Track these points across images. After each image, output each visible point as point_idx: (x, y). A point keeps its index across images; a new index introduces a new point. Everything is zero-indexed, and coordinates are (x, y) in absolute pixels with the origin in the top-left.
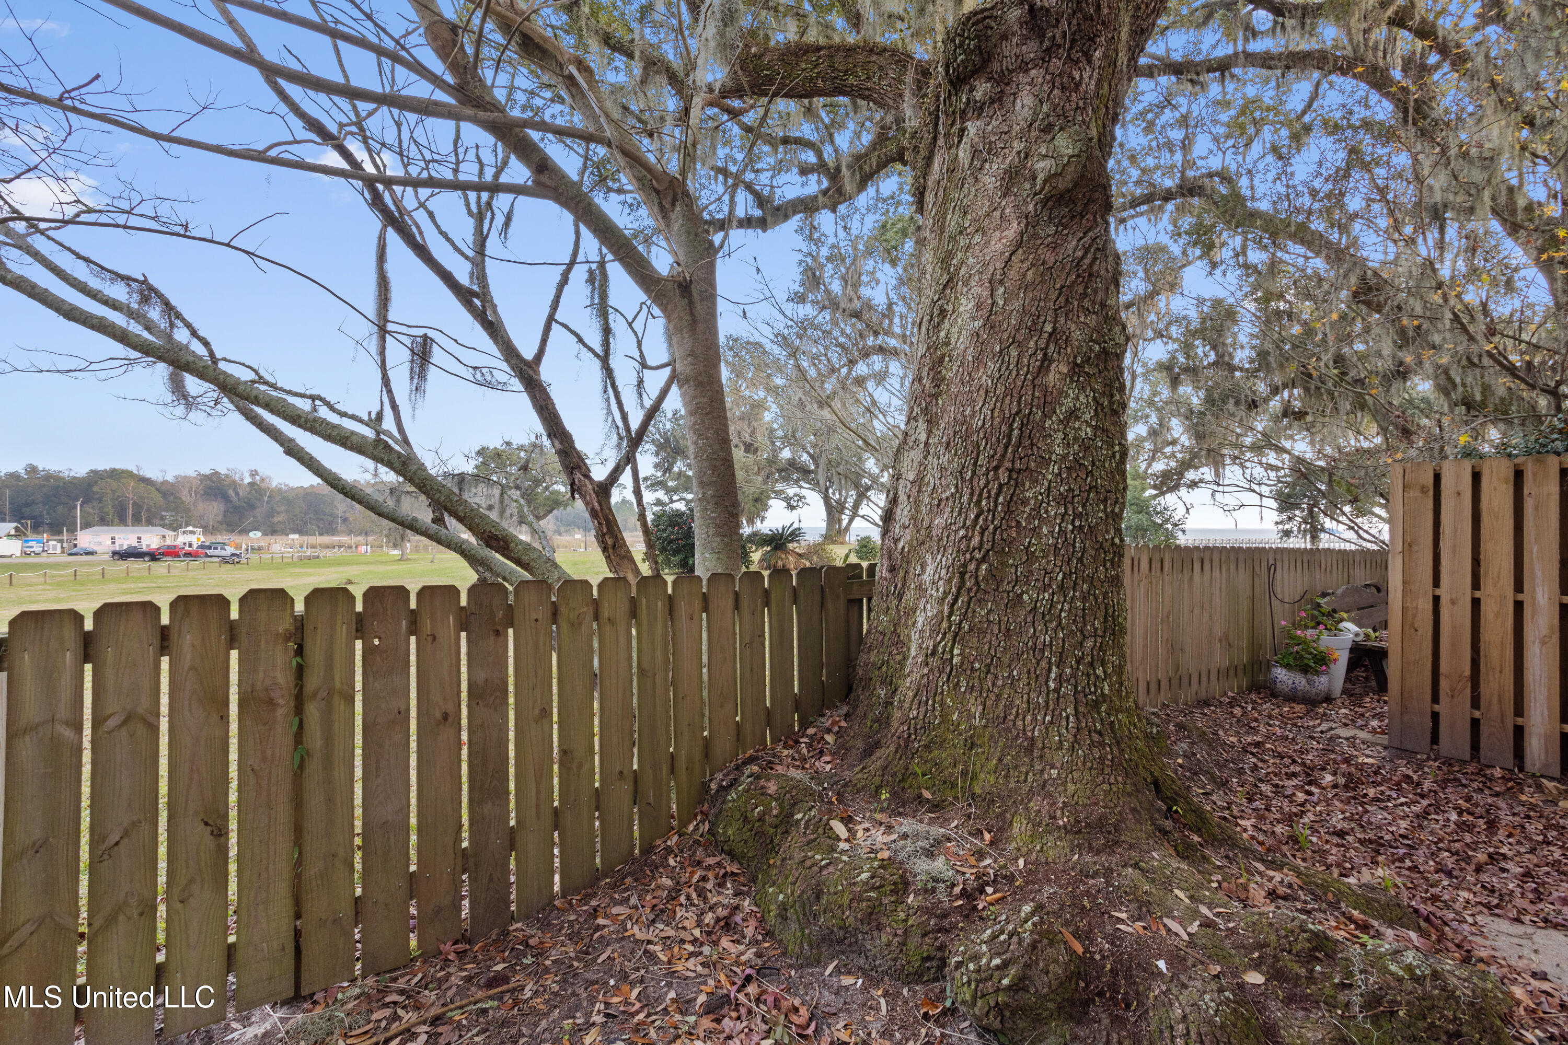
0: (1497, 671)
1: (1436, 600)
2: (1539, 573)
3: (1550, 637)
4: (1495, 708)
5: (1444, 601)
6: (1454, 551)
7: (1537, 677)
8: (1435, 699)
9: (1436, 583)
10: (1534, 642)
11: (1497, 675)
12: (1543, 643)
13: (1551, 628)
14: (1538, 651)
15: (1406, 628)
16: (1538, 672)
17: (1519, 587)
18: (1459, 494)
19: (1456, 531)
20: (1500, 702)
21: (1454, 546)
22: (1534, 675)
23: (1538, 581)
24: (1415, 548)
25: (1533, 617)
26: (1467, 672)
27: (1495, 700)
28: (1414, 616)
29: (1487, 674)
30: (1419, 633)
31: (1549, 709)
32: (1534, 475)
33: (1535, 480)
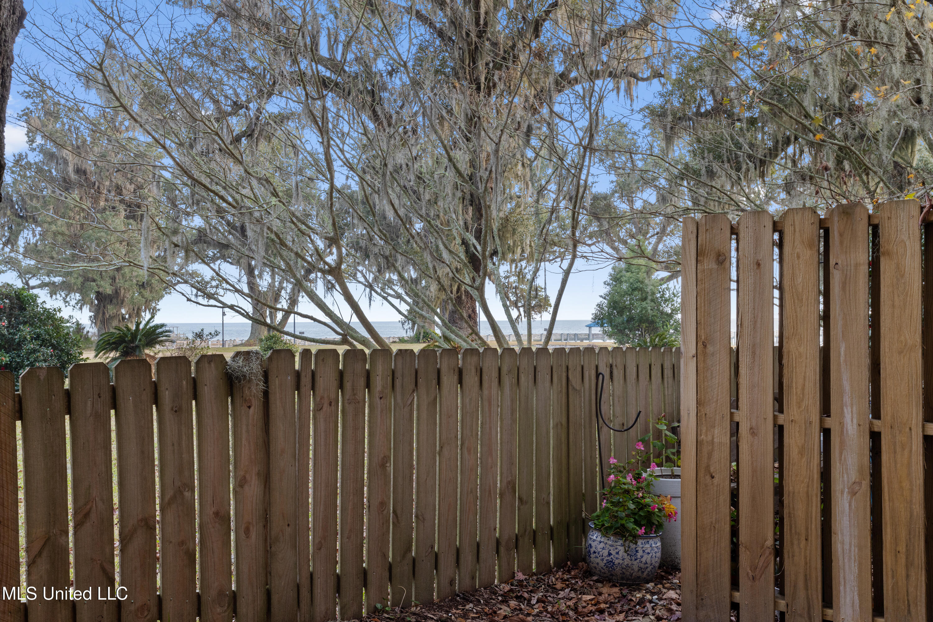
0: (803, 538)
1: (735, 428)
2: (847, 387)
3: (860, 483)
4: (801, 594)
5: (744, 430)
6: (754, 353)
7: (847, 547)
8: (735, 584)
9: (735, 404)
10: (842, 493)
11: (803, 542)
12: (853, 494)
13: (861, 471)
14: (847, 505)
15: (701, 474)
16: (847, 540)
17: (826, 410)
18: (758, 265)
19: (755, 322)
20: (806, 588)
21: (754, 346)
22: (843, 543)
23: (847, 399)
24: (710, 349)
25: (841, 454)
26: (770, 542)
27: (801, 584)
28: (710, 455)
29: (792, 544)
30: (716, 481)
31: (860, 595)
32: (841, 235)
33: (841, 243)
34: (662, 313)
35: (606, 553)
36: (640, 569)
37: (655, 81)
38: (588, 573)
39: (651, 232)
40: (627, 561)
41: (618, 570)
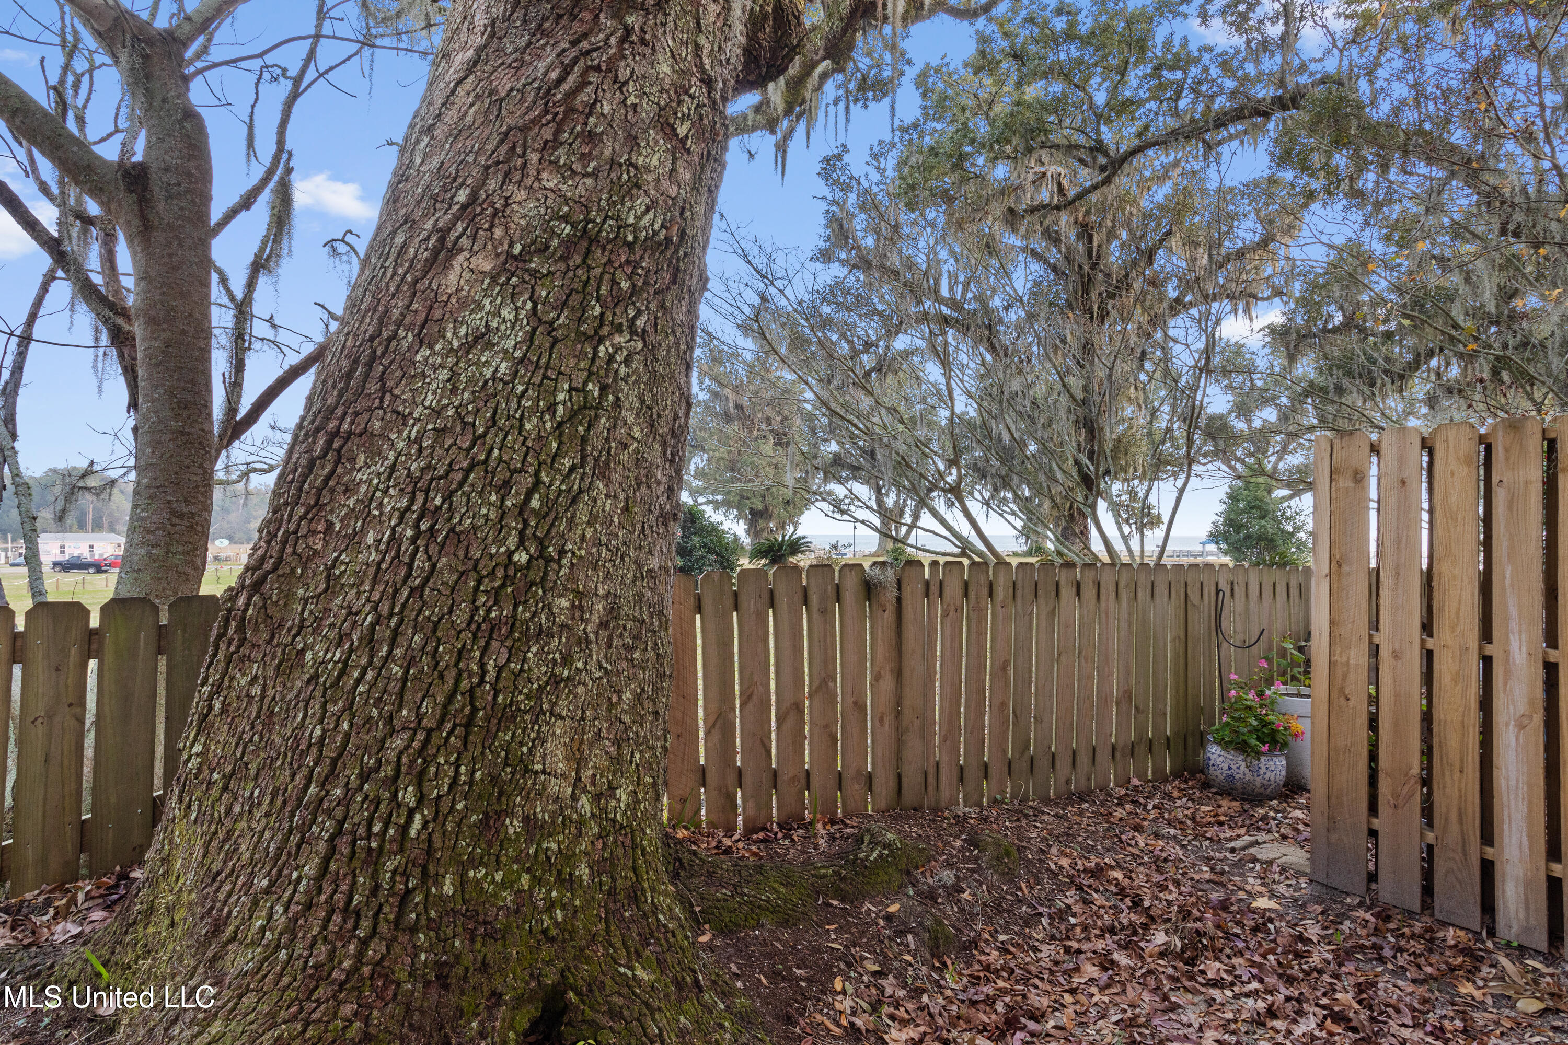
0: (1457, 769)
1: (1375, 651)
2: (1513, 611)
3: (1531, 717)
4: (1454, 828)
5: (1384, 652)
6: (1397, 575)
7: (1513, 783)
8: (1373, 809)
9: (1375, 625)
10: (1507, 725)
11: (1457, 775)
12: (1521, 727)
13: (1531, 703)
14: (1513, 740)
15: (1335, 695)
16: (1513, 776)
17: (1486, 635)
18: (1403, 482)
19: (1399, 543)
20: (1461, 821)
21: (1397, 566)
22: (1507, 779)
23: (1514, 625)
24: (1346, 568)
25: (1505, 684)
26: (1416, 770)
27: (1454, 816)
28: (1345, 677)
29: (1443, 775)
30: (1351, 703)
31: (1530, 837)
32: (1507, 450)
33: (1507, 459)
34: (1283, 531)
35: (1225, 766)
36: (1263, 785)
37: (1277, 300)
38: (1206, 785)
39: (1271, 450)
40: (1249, 776)
41: (1239, 785)
